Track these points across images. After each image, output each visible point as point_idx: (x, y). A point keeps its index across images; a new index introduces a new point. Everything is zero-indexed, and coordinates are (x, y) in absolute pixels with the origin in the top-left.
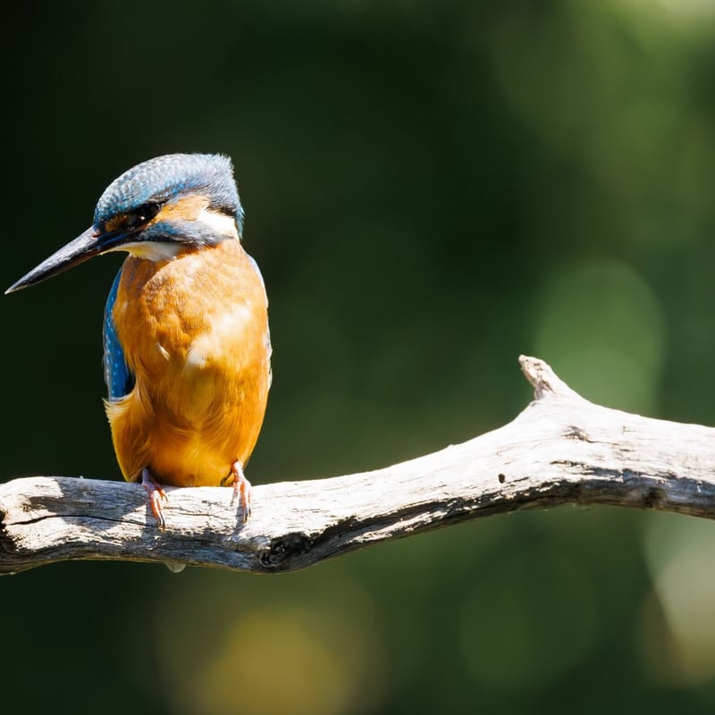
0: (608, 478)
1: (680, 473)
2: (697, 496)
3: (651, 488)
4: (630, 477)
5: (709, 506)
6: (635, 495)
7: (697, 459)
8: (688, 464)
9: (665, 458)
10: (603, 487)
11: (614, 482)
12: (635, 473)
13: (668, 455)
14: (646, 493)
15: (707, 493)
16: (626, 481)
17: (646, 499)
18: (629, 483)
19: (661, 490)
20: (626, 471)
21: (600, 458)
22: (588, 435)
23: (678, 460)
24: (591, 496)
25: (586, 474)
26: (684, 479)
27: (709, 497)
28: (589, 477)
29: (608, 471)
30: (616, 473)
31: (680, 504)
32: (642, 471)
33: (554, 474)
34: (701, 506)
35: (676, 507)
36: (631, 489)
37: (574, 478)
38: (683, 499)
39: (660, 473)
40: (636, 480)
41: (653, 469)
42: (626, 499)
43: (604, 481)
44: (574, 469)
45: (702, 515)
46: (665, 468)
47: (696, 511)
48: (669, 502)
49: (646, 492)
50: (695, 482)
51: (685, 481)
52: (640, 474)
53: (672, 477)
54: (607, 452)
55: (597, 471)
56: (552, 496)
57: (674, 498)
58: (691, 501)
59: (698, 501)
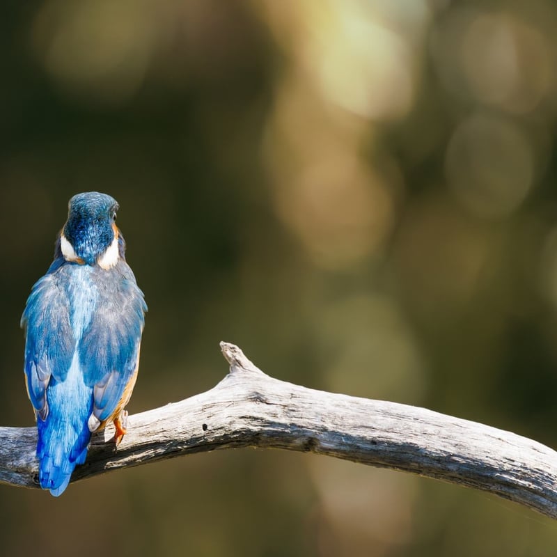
0: (280, 429)
1: (330, 427)
2: (341, 444)
3: (310, 438)
4: (296, 429)
5: (350, 452)
6: (298, 442)
7: (342, 418)
8: (336, 421)
9: (320, 417)
10: (275, 436)
11: (284, 432)
12: (299, 426)
13: (322, 415)
14: (306, 442)
15: (349, 442)
16: (292, 432)
17: (306, 445)
18: (294, 434)
19: (316, 439)
20: (293, 425)
21: (275, 415)
22: (267, 399)
23: (330, 418)
24: (267, 442)
25: (264, 426)
26: (333, 431)
27: (350, 445)
28: (266, 429)
29: (280, 424)
30: (285, 426)
31: (330, 450)
32: (304, 425)
33: (240, 425)
34: (344, 452)
35: (327, 451)
36: (296, 437)
37: (255, 428)
38: (331, 446)
39: (316, 427)
40: (299, 431)
41: (311, 424)
42: (291, 444)
43: (276, 432)
44: (255, 423)
45: (345, 458)
46: (320, 424)
47: (340, 455)
48: (321, 448)
49: (305, 440)
50: (341, 435)
51: (334, 434)
52: (302, 427)
53: (325, 430)
54: (279, 411)
55: (272, 424)
56: (237, 441)
57: (326, 445)
58: (338, 448)
59: (342, 448)
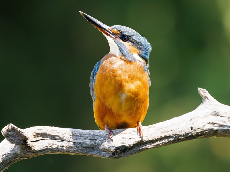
0: (227, 128)
10: (225, 131)
11: (229, 129)
21: (224, 122)
22: (220, 114)
24: (221, 134)
25: (219, 127)
28: (220, 128)
29: (227, 126)
30: (229, 126)
33: (208, 127)
37: (215, 128)
43: (225, 129)
44: (215, 125)
54: (226, 120)
55: (223, 126)
56: (207, 134)
